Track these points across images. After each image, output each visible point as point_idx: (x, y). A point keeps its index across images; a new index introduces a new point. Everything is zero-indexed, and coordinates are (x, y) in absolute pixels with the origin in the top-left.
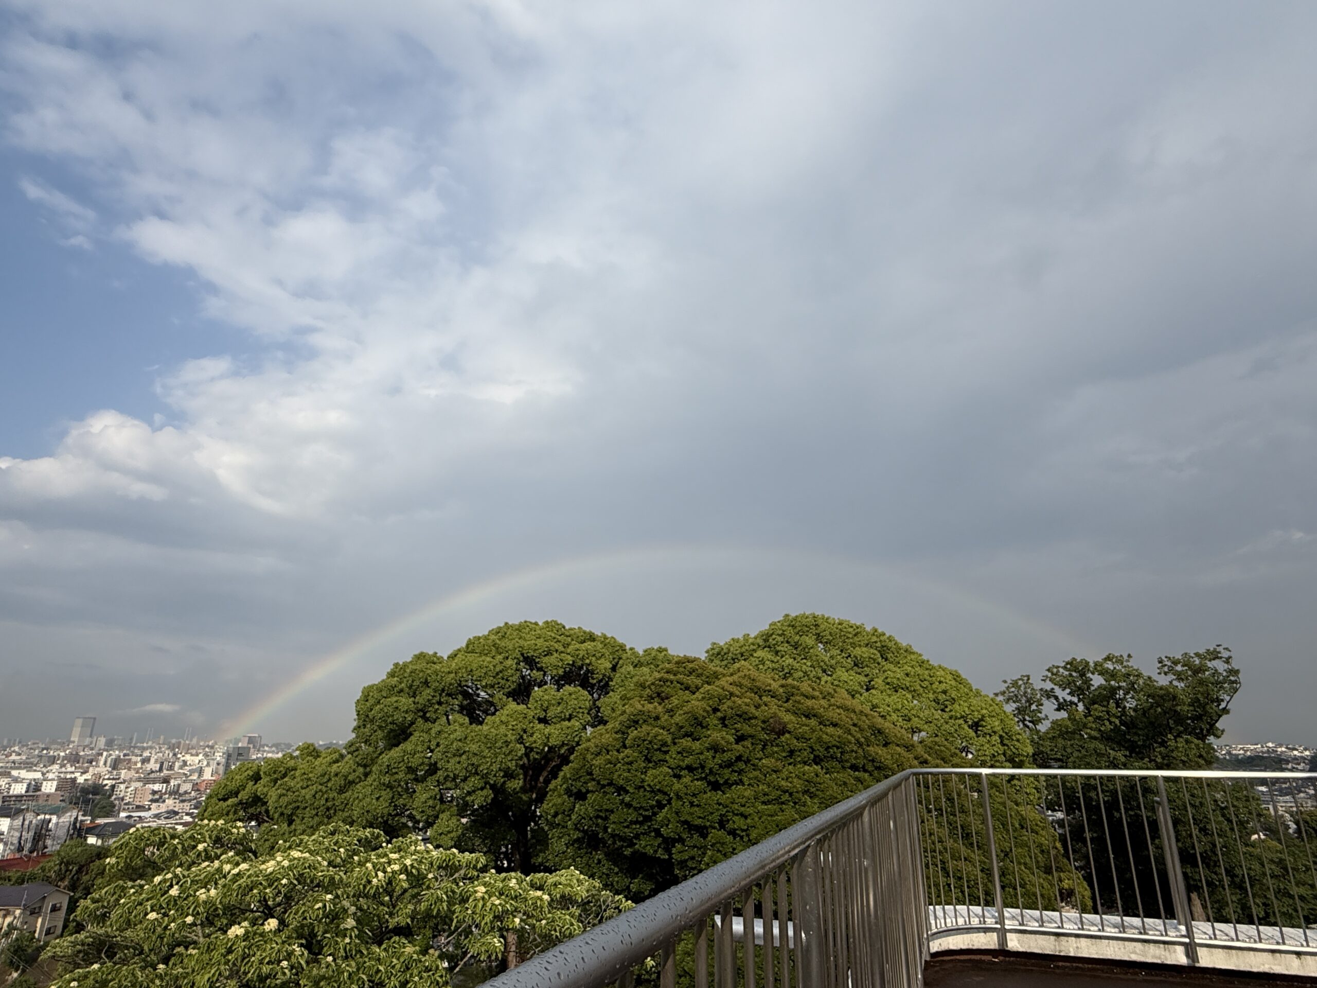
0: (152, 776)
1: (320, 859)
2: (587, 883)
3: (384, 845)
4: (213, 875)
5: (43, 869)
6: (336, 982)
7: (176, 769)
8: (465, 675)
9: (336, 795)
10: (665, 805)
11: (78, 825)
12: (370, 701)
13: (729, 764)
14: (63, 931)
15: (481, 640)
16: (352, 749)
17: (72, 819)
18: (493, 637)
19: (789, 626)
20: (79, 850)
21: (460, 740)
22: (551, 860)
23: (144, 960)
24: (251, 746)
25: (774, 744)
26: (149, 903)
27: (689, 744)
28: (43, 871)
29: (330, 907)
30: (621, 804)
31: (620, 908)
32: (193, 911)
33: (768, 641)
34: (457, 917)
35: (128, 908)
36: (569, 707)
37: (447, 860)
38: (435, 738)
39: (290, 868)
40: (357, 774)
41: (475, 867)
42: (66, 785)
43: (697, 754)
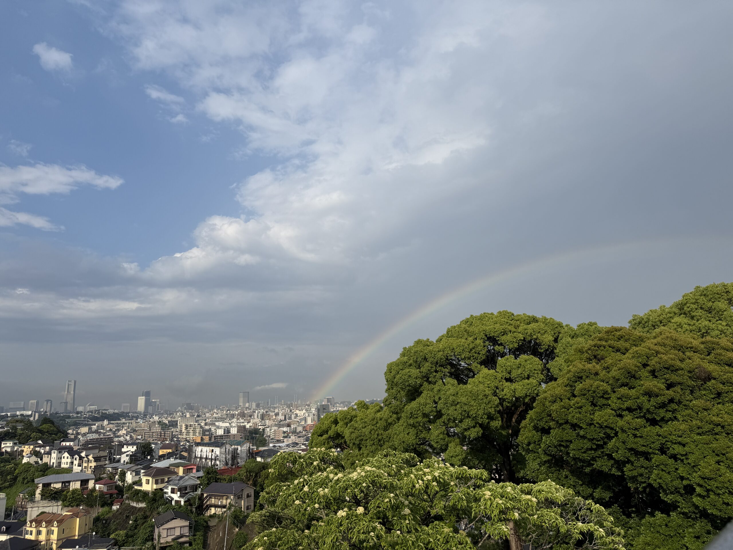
0: (282, 423)
1: (382, 471)
2: (563, 491)
3: (418, 463)
4: (325, 480)
5: (239, 475)
6: (405, 546)
7: (293, 418)
8: (449, 352)
9: (382, 432)
10: (613, 437)
11: (251, 451)
12: (393, 372)
13: (663, 405)
14: (254, 508)
15: (456, 329)
16: (387, 403)
17: (248, 448)
18: (463, 326)
19: (701, 295)
20: (254, 464)
21: (454, 395)
22: (530, 475)
23: (296, 526)
24: (329, 404)
25: (702, 388)
26: (295, 495)
27: (627, 391)
28: (240, 476)
29: (394, 501)
30: (577, 437)
31: (591, 509)
32: (318, 500)
33: (683, 309)
34: (474, 510)
35: (284, 498)
36: (526, 370)
37: (462, 473)
38: (437, 394)
39: (366, 476)
40: (393, 418)
41: (481, 479)
42: (242, 429)
43: (634, 399)
